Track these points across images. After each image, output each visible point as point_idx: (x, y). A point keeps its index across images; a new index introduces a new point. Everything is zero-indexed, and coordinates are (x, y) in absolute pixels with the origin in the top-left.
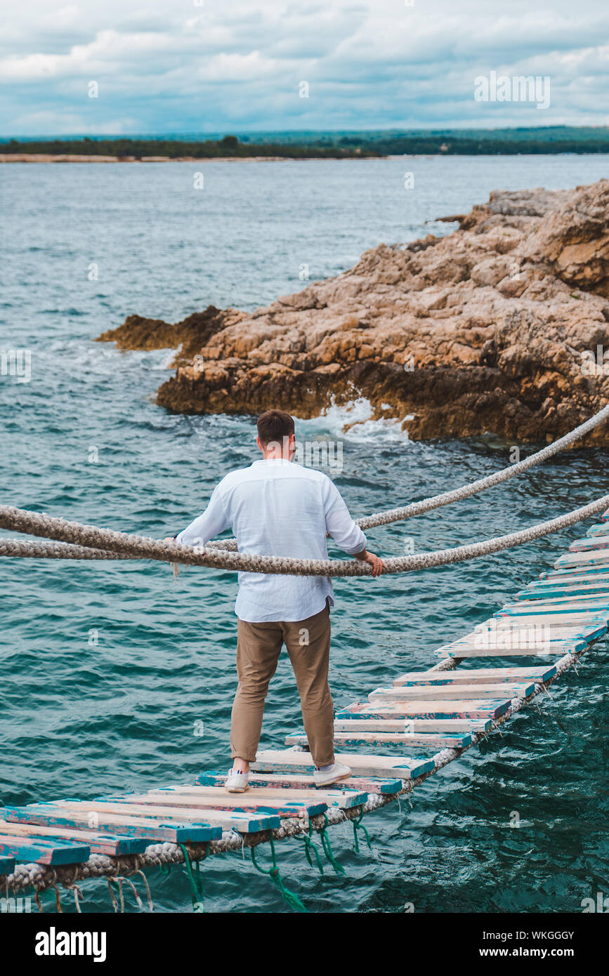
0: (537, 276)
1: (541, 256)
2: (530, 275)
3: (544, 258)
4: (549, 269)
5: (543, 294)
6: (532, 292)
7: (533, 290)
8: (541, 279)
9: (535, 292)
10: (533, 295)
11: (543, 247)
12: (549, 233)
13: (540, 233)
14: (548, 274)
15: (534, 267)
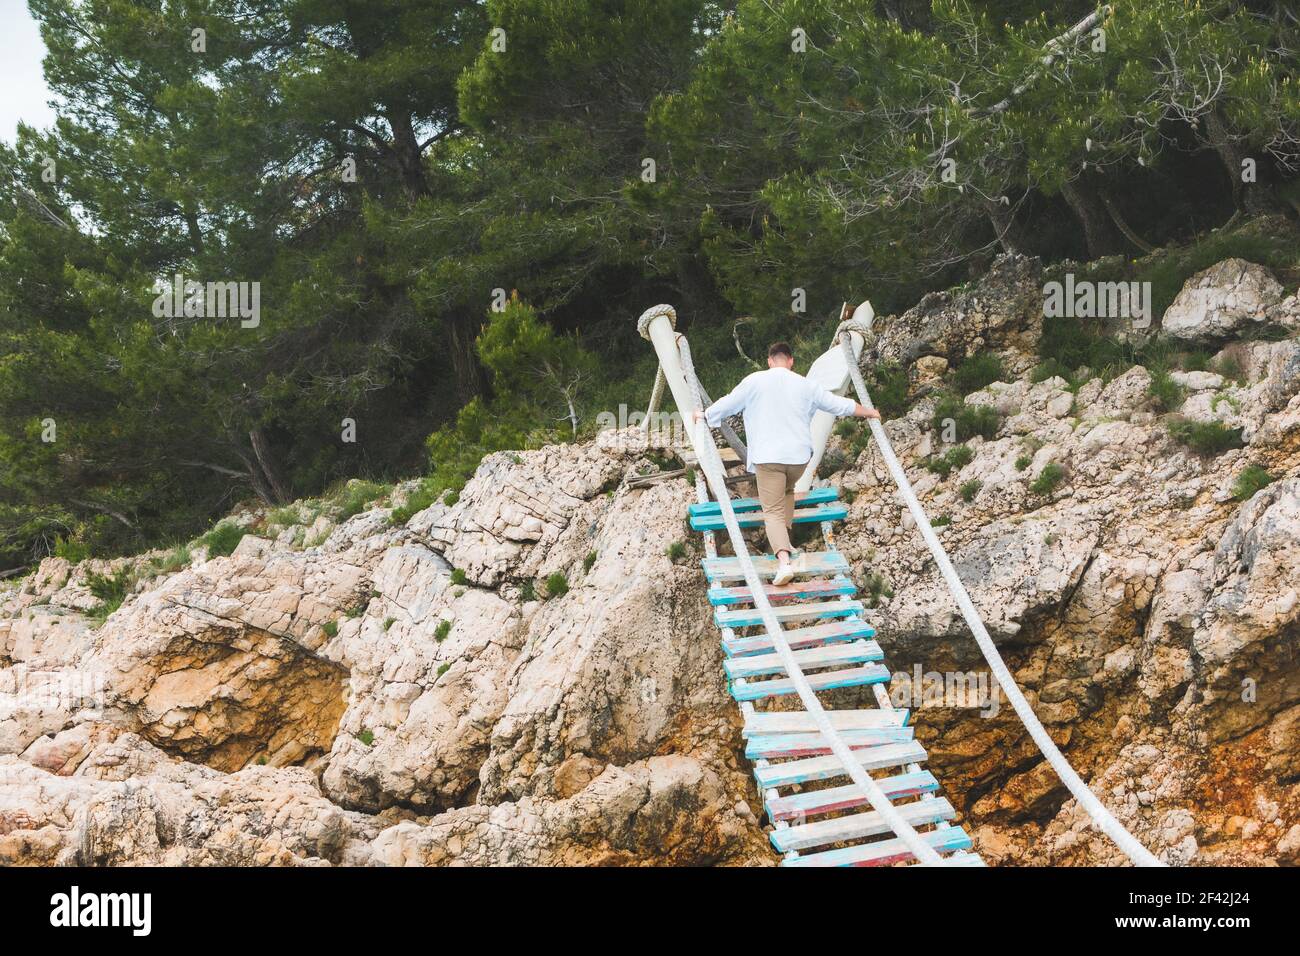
0: (104, 734)
1: (115, 693)
2: (90, 732)
3: (118, 698)
4: (127, 719)
5: (122, 768)
6: (98, 765)
7: (100, 761)
8: (113, 740)
9: (104, 765)
10: (100, 770)
11: (118, 676)
12: (130, 648)
13: (108, 649)
14: (125, 729)
15: (96, 715)
